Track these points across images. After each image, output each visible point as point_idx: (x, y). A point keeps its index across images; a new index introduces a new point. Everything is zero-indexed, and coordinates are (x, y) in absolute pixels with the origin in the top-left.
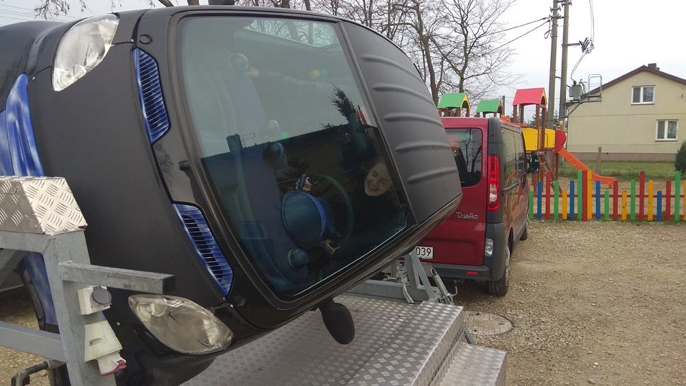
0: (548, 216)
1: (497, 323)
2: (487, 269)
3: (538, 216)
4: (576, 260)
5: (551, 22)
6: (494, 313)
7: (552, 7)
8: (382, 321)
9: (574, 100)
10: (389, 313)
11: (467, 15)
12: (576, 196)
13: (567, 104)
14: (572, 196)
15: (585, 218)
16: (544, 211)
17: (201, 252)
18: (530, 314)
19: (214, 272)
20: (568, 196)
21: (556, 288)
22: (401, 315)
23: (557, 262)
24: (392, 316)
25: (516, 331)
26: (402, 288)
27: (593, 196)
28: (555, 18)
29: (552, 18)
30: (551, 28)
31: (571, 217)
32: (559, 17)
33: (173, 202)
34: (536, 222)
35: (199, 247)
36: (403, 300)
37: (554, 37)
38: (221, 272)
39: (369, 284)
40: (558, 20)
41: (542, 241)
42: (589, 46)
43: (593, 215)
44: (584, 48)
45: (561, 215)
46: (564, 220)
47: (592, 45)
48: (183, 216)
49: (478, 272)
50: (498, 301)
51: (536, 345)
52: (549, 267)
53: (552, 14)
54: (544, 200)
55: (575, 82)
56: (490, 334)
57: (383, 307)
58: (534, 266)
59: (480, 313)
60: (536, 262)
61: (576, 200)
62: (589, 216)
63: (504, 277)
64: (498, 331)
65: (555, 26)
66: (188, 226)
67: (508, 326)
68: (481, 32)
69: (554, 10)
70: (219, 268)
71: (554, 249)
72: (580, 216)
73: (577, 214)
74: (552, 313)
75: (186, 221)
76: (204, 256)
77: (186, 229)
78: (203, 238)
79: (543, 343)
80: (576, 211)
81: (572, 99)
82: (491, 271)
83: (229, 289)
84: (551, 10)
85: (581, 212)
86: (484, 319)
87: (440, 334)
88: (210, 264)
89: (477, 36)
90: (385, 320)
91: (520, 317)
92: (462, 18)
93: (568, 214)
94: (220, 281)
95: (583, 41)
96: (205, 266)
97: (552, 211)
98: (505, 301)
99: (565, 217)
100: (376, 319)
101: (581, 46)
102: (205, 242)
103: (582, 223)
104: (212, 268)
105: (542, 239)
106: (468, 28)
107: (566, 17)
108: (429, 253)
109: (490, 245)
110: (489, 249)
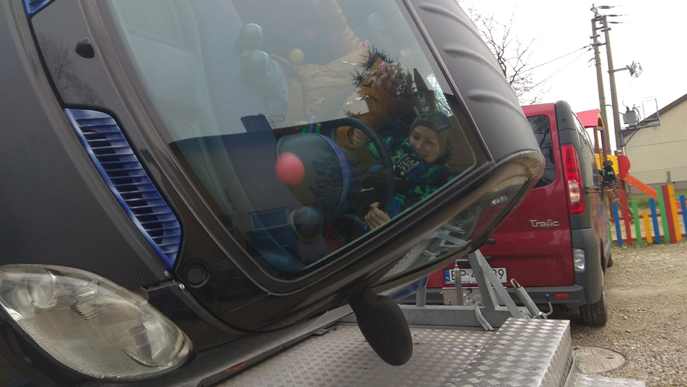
0: (630, 242)
1: (603, 357)
2: (580, 288)
3: (619, 243)
4: (680, 280)
5: (593, 51)
6: (597, 347)
7: (592, 35)
8: (454, 353)
9: (630, 127)
10: (461, 343)
11: (503, 50)
12: (659, 215)
13: (623, 131)
14: (654, 216)
15: (673, 240)
16: (624, 237)
17: (119, 189)
18: (644, 343)
19: (145, 226)
20: (650, 216)
21: (668, 311)
22: (477, 344)
23: (659, 285)
24: (466, 347)
25: (632, 365)
26: (474, 311)
27: (679, 213)
28: (596, 45)
29: (593, 45)
30: (594, 56)
31: (658, 240)
32: (600, 44)
33: (64, 106)
34: (618, 250)
35: (115, 182)
36: (479, 327)
37: (598, 65)
38: (159, 225)
39: (430, 310)
40: (599, 47)
41: (631, 266)
42: (637, 69)
43: (683, 235)
44: (632, 72)
45: (644, 239)
46: (649, 244)
47: (640, 68)
48: (84, 129)
49: (568, 293)
50: (598, 333)
51: (665, 380)
52: (650, 292)
53: (592, 42)
54: (622, 222)
55: (628, 108)
56: (599, 371)
57: (452, 337)
58: (631, 291)
59: (579, 347)
60: (632, 287)
61: (659, 219)
62: (678, 237)
63: (601, 301)
64: (608, 367)
65: (597, 53)
66: (92, 144)
67: (618, 360)
68: (520, 65)
69: (595, 37)
70: (155, 217)
71: (648, 272)
72: (668, 238)
73: (663, 237)
74: (673, 341)
75: (88, 137)
76: (125, 196)
77: (90, 151)
78: (121, 165)
79: (674, 377)
80: (662, 233)
81: (628, 125)
82: (586, 291)
83: (175, 256)
84: (591, 38)
85: (668, 234)
86: (586, 354)
87: (546, 354)
88: (136, 211)
89: (517, 70)
90: (457, 352)
91: (633, 348)
92: (498, 54)
93: (653, 238)
94: (158, 241)
95: (630, 65)
96: (129, 215)
97: (634, 236)
98: (606, 330)
99: (650, 241)
100: (445, 351)
101: (628, 71)
102: (126, 173)
103: (671, 245)
104: (140, 219)
105: (631, 264)
106: (505, 63)
107: (607, 43)
108: (502, 275)
109: (580, 258)
110: (580, 264)
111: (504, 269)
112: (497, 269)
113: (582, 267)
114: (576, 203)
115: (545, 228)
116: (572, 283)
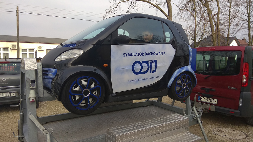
1: (239, 135)
2: (239, 111)
6: (242, 132)
25: (245, 140)
49: (234, 112)
56: (231, 138)
64: (236, 138)
82: (241, 113)
86: (235, 133)
108: (216, 102)
109: (241, 101)
110: (240, 103)
111: (217, 100)
112: (215, 100)
113: (241, 105)
114: (244, 83)
115: (232, 89)
116: (237, 109)
